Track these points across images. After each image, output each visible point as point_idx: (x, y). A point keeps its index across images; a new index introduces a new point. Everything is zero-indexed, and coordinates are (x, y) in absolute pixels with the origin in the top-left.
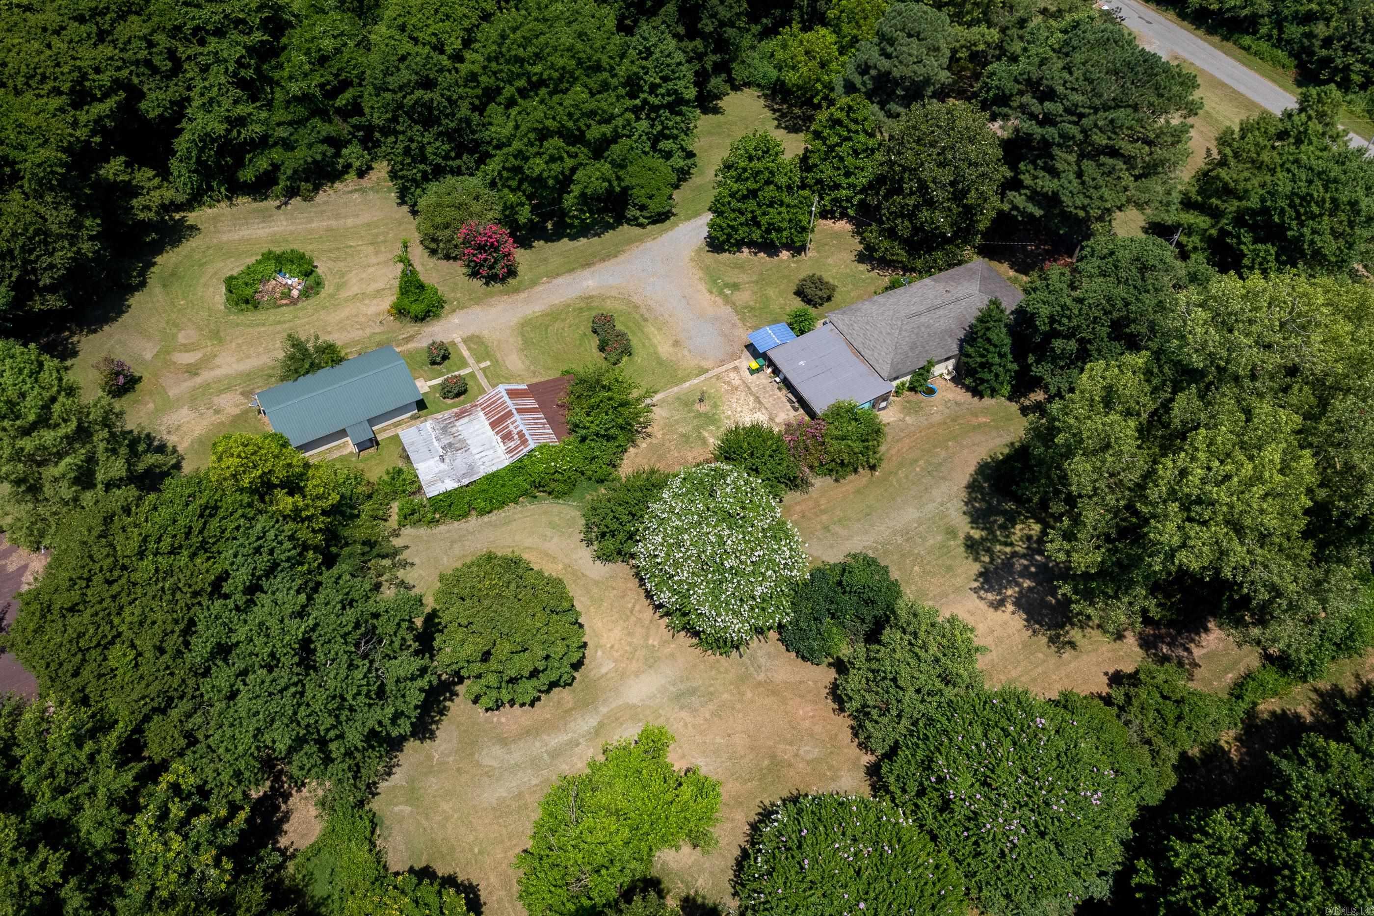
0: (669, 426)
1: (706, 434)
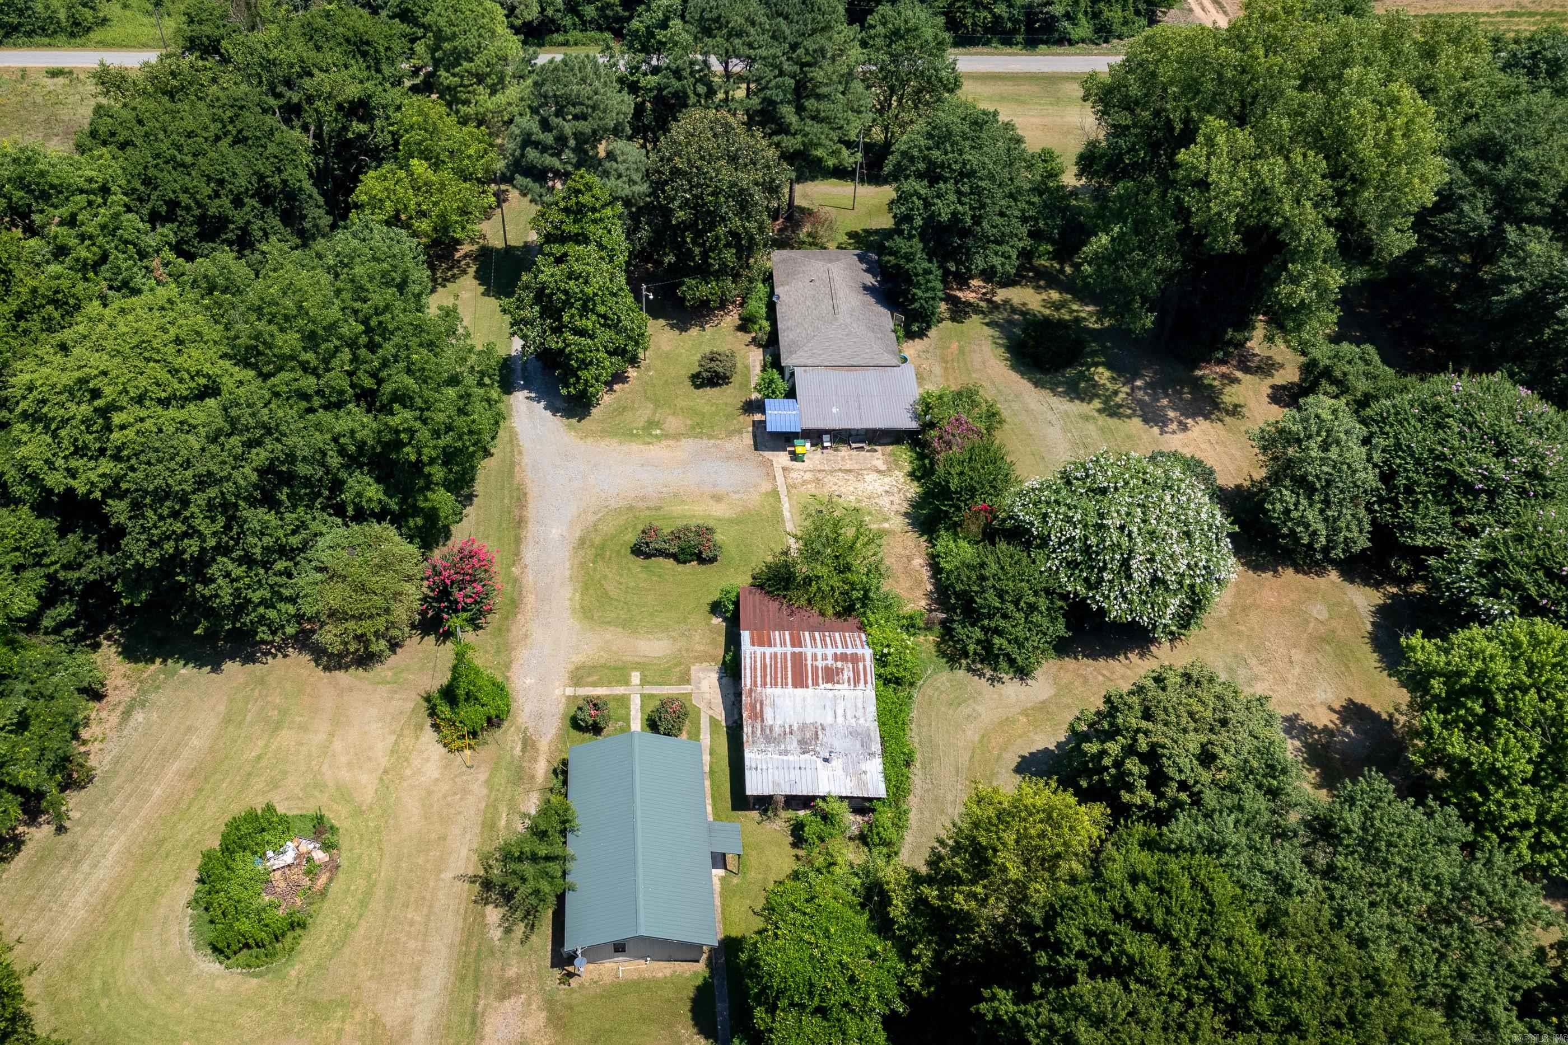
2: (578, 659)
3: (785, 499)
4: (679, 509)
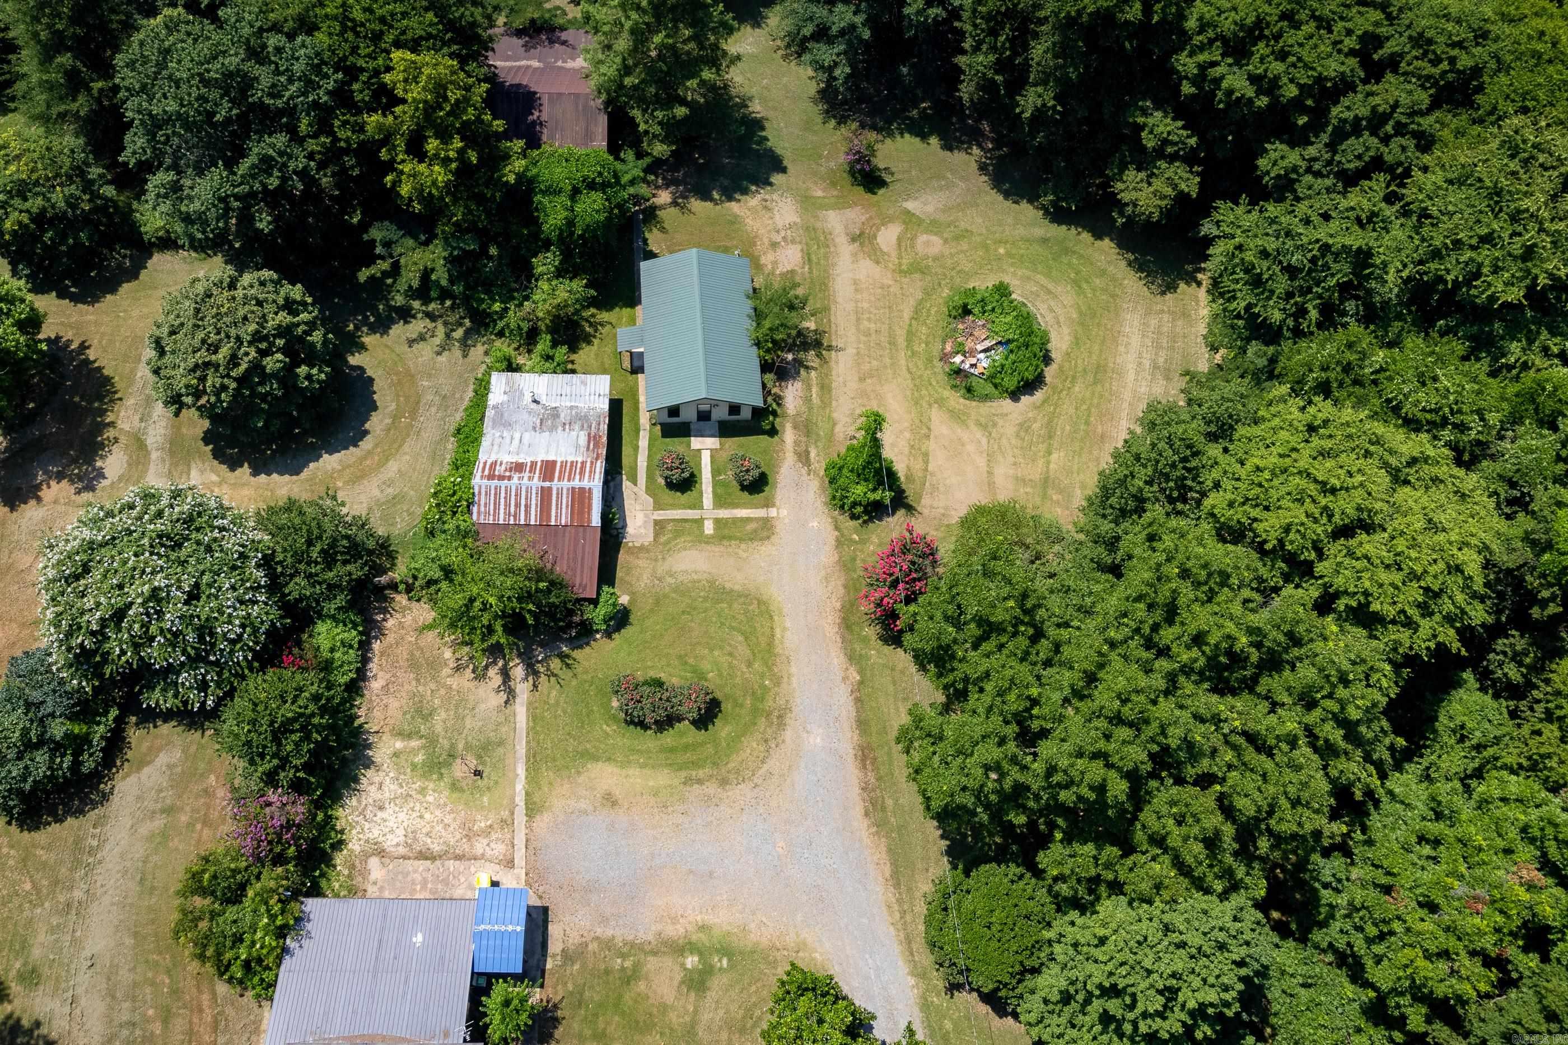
0: (460, 703)
1: (415, 743)
2: (767, 549)
3: (520, 800)
4: (663, 778)
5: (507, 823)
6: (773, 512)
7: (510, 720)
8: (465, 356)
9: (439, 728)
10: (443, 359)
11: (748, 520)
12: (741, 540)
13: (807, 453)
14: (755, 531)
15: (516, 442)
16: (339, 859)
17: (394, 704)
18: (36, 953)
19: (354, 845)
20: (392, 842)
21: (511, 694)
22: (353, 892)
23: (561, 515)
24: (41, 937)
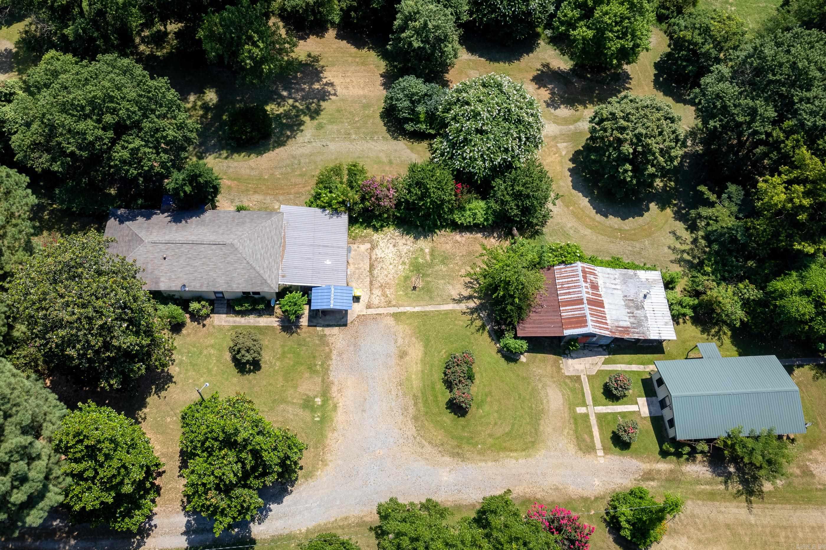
0: (451, 277)
1: (428, 258)
2: (572, 449)
3: (401, 309)
4: (416, 383)
5: (389, 304)
6: (600, 453)
7: (445, 302)
8: (671, 262)
9: (437, 268)
10: (666, 250)
11: (592, 437)
12: (576, 431)
13: (653, 480)
14: (584, 440)
15: (614, 286)
16: (370, 231)
17: (448, 247)
18: (330, 127)
19: (376, 236)
20: (378, 253)
21: (459, 301)
22: (353, 239)
23: (567, 312)
24: (335, 127)
